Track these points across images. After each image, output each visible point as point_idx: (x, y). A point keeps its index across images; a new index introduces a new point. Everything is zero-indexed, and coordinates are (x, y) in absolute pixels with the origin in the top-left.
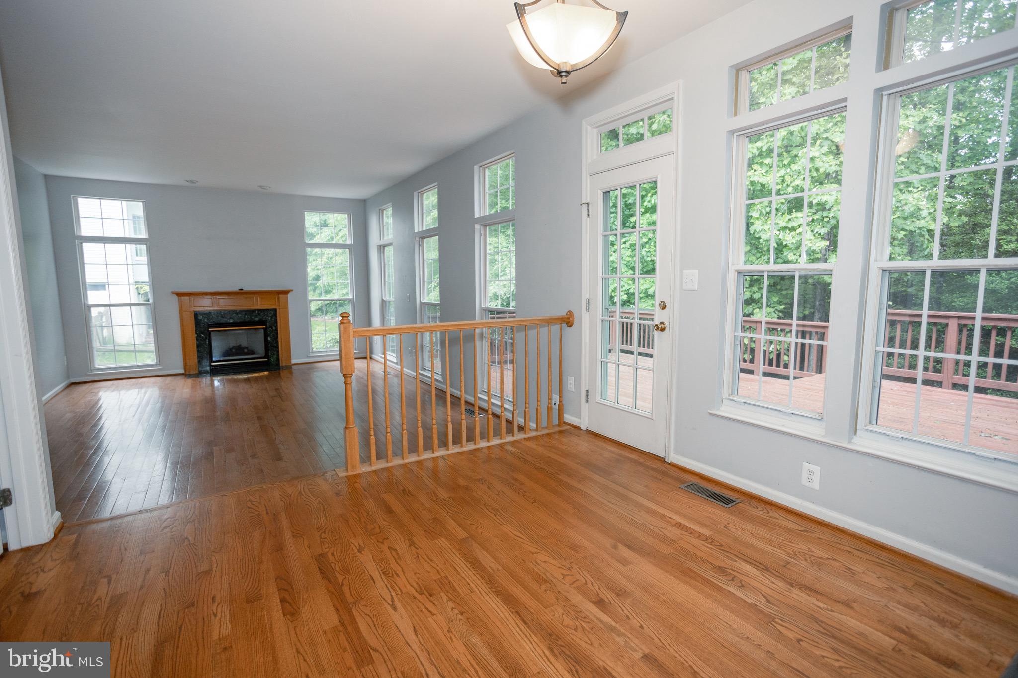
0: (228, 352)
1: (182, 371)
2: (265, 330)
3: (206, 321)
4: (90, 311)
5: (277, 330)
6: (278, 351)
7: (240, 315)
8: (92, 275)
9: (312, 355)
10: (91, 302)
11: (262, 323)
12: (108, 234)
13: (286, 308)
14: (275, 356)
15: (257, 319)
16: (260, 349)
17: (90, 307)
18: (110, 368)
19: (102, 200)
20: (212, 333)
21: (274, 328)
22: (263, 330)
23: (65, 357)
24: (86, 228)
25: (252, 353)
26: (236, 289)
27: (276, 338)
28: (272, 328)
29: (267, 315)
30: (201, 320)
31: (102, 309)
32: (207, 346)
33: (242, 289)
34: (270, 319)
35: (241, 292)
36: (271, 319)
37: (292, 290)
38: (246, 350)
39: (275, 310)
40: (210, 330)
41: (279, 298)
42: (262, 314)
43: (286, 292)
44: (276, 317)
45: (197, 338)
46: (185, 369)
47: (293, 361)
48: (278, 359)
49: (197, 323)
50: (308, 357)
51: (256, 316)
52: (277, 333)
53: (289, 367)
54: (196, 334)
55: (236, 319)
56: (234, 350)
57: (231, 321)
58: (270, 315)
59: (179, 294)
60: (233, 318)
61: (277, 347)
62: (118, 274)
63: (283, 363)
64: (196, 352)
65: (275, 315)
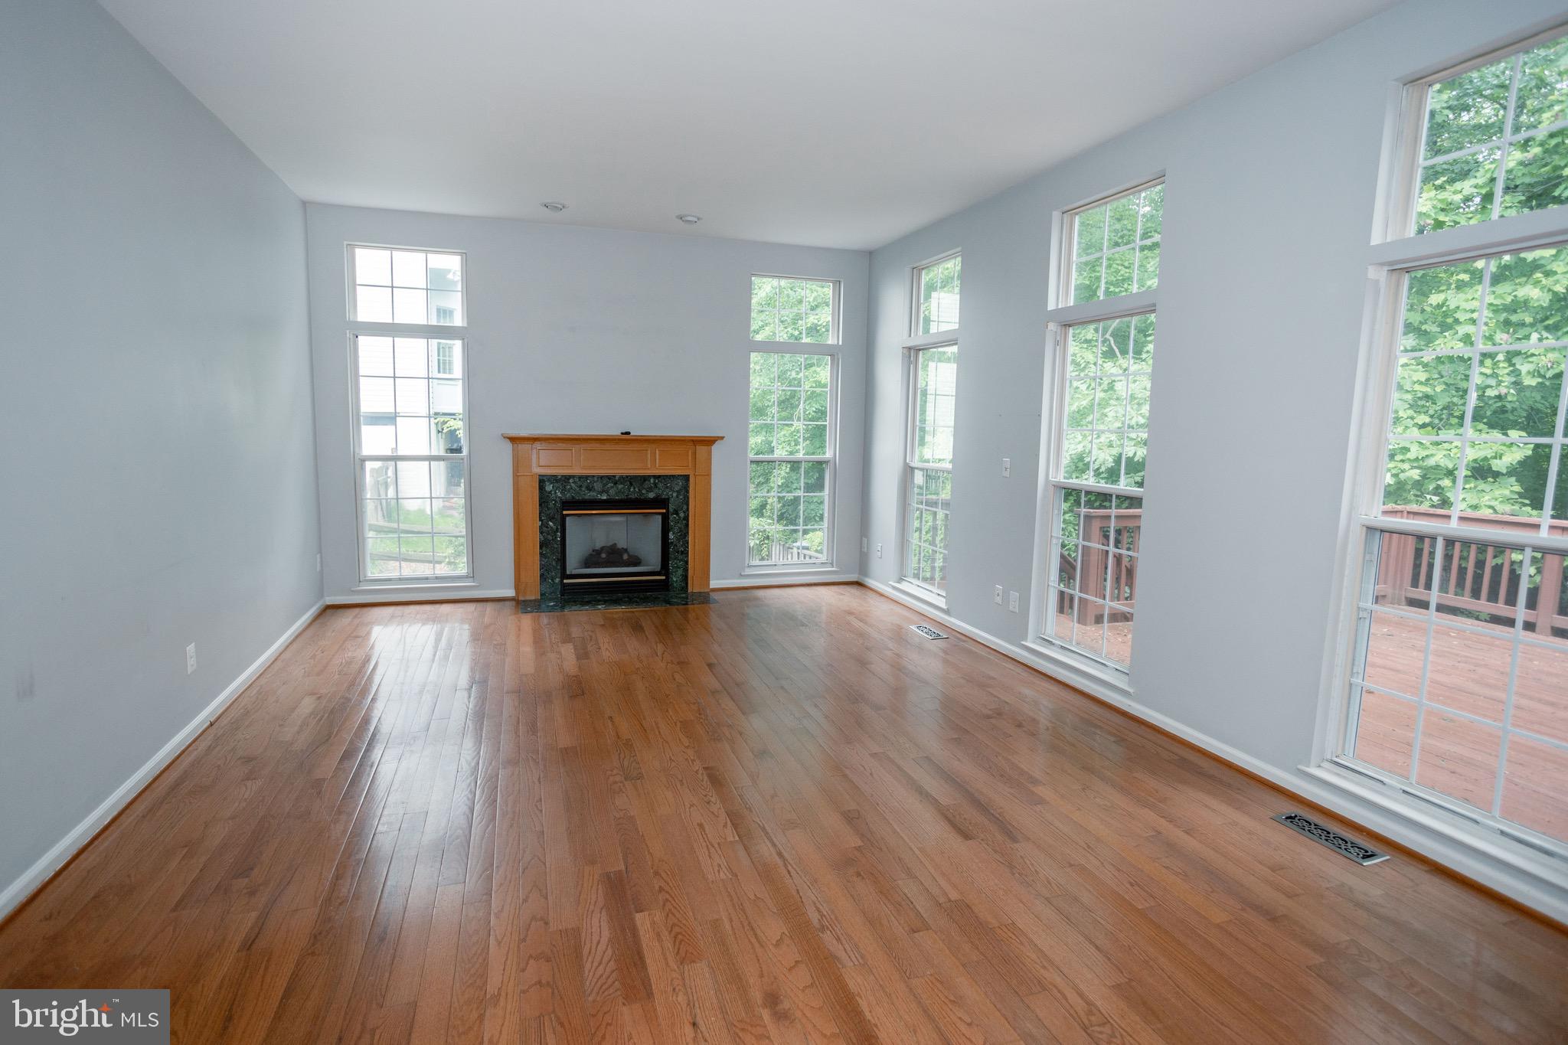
0: (593, 559)
1: (510, 593)
2: (665, 518)
3: (559, 494)
4: (363, 468)
5: (686, 518)
6: (687, 563)
7: (620, 486)
8: (372, 397)
9: (748, 571)
10: (367, 450)
11: (660, 502)
12: (401, 319)
13: (708, 475)
14: (680, 572)
15: (651, 495)
16: (652, 556)
17: (364, 460)
18: (390, 580)
19: (395, 253)
20: (567, 518)
21: (682, 515)
22: (660, 517)
23: (318, 556)
24: (369, 307)
25: (636, 562)
26: (616, 432)
27: (684, 534)
28: (677, 514)
29: (671, 489)
30: (550, 492)
31: (378, 464)
32: (557, 546)
33: (628, 433)
34: (675, 495)
35: (626, 438)
36: (677, 497)
37: (722, 438)
38: (625, 557)
39: (687, 478)
40: (565, 512)
41: (695, 453)
42: (660, 485)
43: (709, 442)
44: (688, 492)
45: (541, 527)
46: (517, 588)
47: (714, 583)
48: (685, 578)
49: (544, 500)
50: (741, 576)
51: (650, 490)
52: (687, 525)
53: (705, 598)
54: (540, 520)
55: (613, 493)
56: (604, 556)
57: (605, 497)
58: (676, 489)
59: (513, 440)
60: (607, 492)
61: (685, 553)
62: (413, 398)
63: (694, 587)
64: (538, 557)
65: (686, 489)
